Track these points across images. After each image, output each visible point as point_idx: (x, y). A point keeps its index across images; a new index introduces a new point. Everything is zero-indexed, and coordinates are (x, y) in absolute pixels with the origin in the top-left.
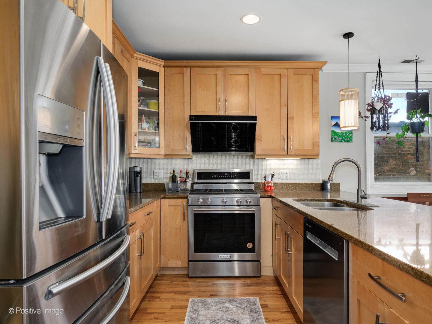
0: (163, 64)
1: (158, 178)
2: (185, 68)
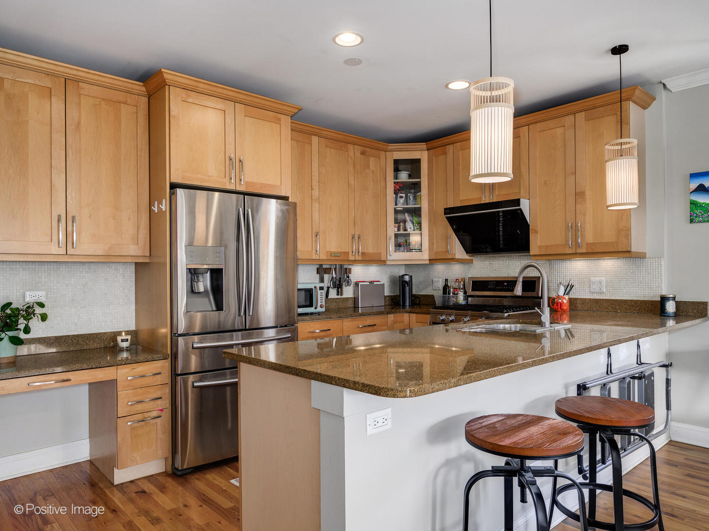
0: (425, 146)
1: (436, 288)
2: (447, 147)
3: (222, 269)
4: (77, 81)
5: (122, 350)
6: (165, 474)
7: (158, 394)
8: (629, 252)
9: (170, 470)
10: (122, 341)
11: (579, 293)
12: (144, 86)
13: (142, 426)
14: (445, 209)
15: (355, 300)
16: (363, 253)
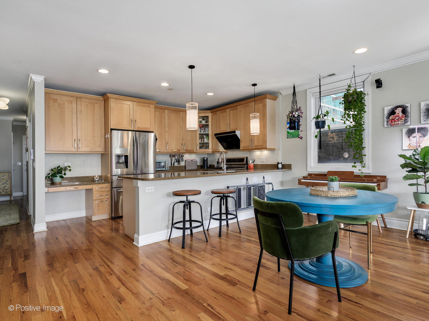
0: (210, 112)
1: (215, 162)
2: (217, 112)
3: (128, 155)
4: (80, 98)
5: (96, 181)
6: (109, 219)
7: (107, 194)
8: (266, 148)
9: (110, 217)
10: (96, 178)
11: (257, 162)
12: (103, 98)
13: (101, 203)
14: (215, 134)
15: (185, 167)
16: (186, 150)
